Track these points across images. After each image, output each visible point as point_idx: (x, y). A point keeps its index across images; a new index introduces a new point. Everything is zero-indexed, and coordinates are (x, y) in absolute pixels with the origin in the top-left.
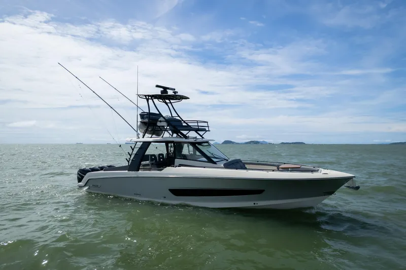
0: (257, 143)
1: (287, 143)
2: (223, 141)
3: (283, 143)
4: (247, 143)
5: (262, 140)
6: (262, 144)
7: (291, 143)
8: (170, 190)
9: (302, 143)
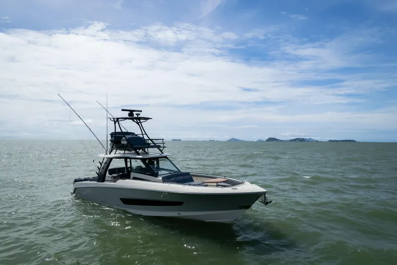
0: (302, 140)
1: (336, 141)
2: (267, 138)
3: (330, 141)
4: (292, 140)
5: (308, 138)
6: (308, 141)
7: (340, 141)
8: (121, 199)
9: (353, 141)
